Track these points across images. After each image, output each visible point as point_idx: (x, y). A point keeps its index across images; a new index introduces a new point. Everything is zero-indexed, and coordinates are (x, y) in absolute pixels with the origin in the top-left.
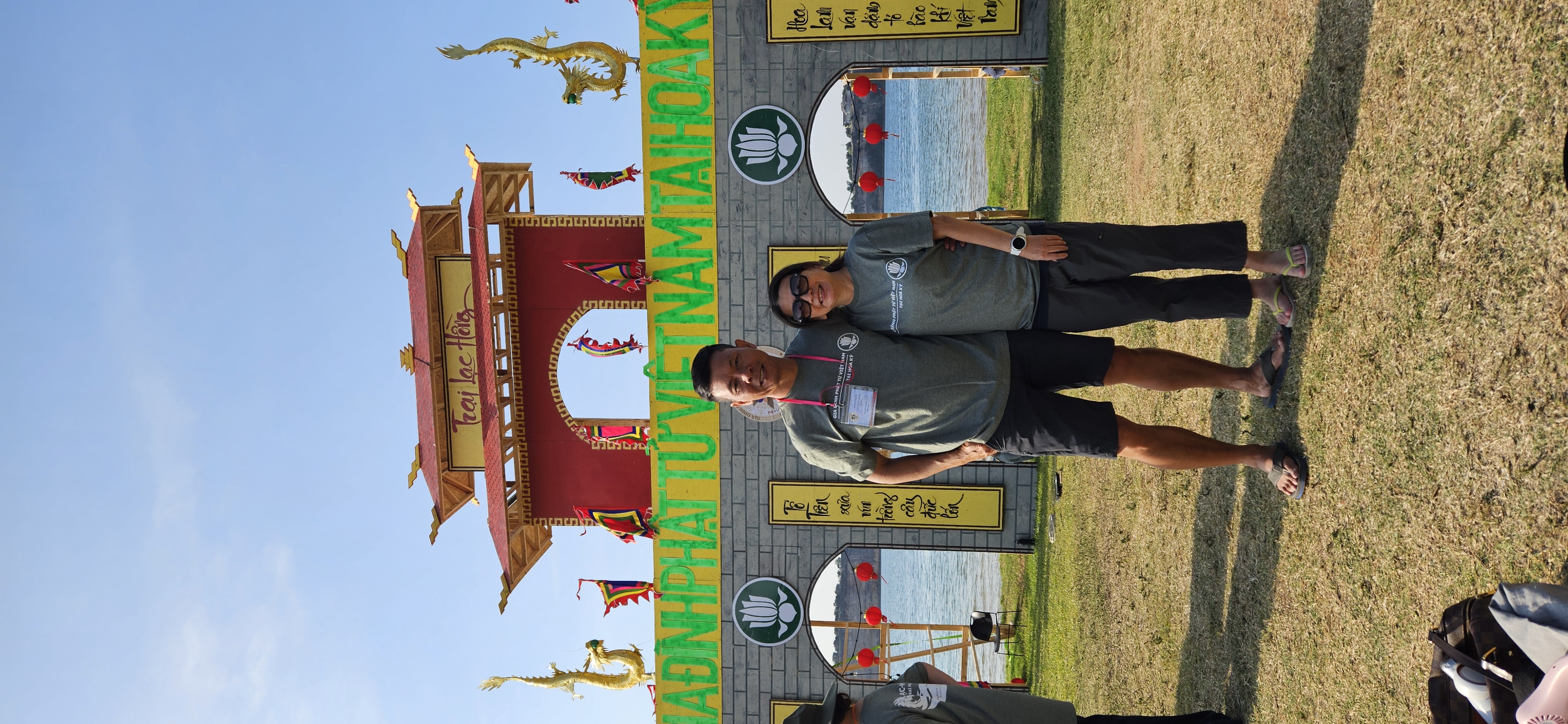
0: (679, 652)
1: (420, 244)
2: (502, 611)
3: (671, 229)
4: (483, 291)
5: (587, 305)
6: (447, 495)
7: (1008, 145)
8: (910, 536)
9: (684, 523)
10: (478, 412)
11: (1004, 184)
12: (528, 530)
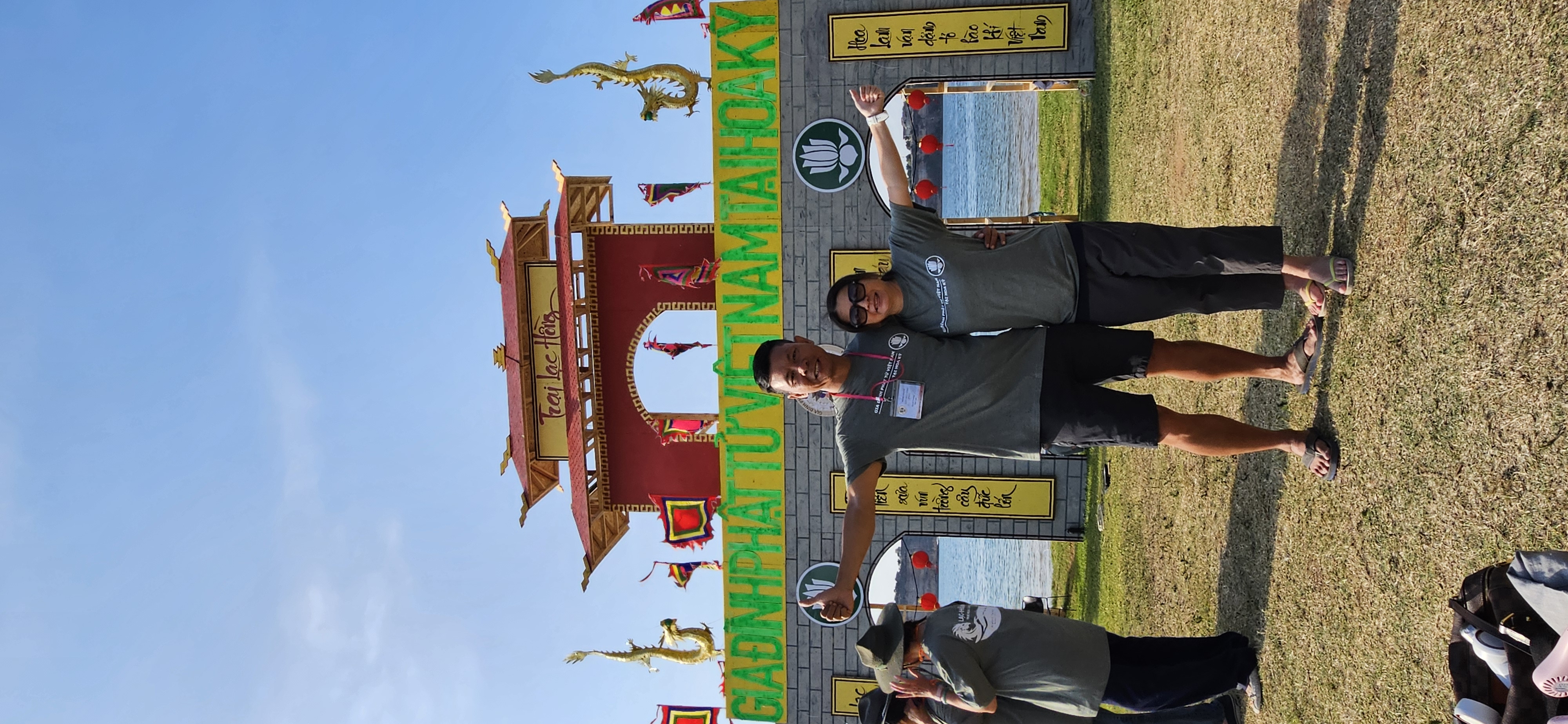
0: (747, 630)
1: (512, 251)
2: (584, 589)
3: (739, 235)
4: (567, 294)
5: (661, 307)
6: (535, 482)
7: (1059, 154)
8: (965, 525)
9: (750, 511)
10: (562, 406)
11: (1055, 191)
12: (607, 515)
